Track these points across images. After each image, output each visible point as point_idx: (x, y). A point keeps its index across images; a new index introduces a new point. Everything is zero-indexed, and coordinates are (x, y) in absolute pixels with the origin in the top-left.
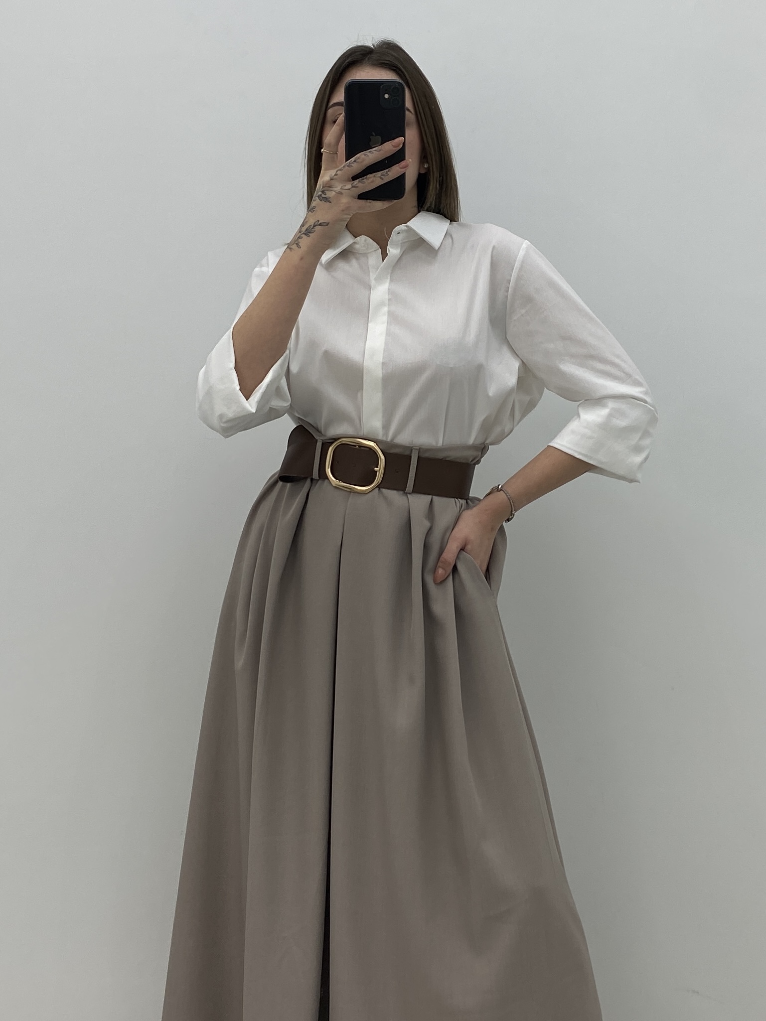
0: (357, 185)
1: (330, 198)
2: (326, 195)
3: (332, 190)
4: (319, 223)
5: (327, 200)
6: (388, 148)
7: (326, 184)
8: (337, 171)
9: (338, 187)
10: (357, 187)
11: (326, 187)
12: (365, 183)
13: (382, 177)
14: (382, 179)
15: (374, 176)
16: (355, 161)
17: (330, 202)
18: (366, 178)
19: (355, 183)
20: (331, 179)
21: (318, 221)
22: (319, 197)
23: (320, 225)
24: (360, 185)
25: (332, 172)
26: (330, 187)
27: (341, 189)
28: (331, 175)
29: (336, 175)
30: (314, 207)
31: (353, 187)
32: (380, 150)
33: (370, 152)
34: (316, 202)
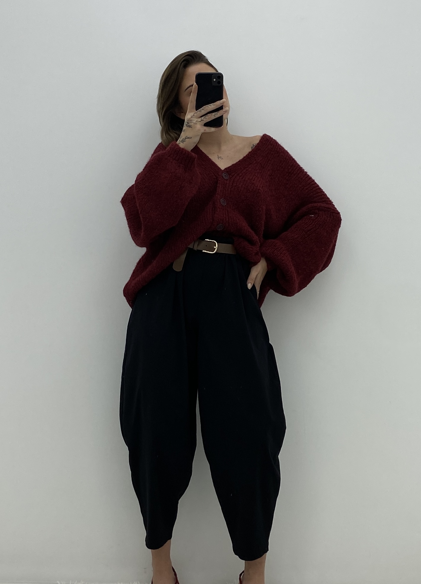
0: (204, 120)
1: (191, 126)
2: (189, 124)
3: (192, 122)
4: (188, 137)
5: (190, 126)
6: (218, 104)
7: (189, 119)
8: (194, 114)
9: (195, 120)
10: (203, 120)
11: (189, 120)
12: (207, 118)
13: (215, 115)
14: (215, 116)
15: (211, 115)
16: (203, 109)
17: (192, 128)
18: (207, 116)
19: (202, 119)
20: (191, 117)
21: (187, 136)
22: (186, 125)
23: (188, 138)
24: (204, 119)
25: (192, 114)
26: (191, 121)
27: (196, 122)
28: (191, 115)
29: (194, 115)
30: (185, 130)
31: (201, 121)
32: (214, 105)
33: (210, 105)
34: (185, 128)
